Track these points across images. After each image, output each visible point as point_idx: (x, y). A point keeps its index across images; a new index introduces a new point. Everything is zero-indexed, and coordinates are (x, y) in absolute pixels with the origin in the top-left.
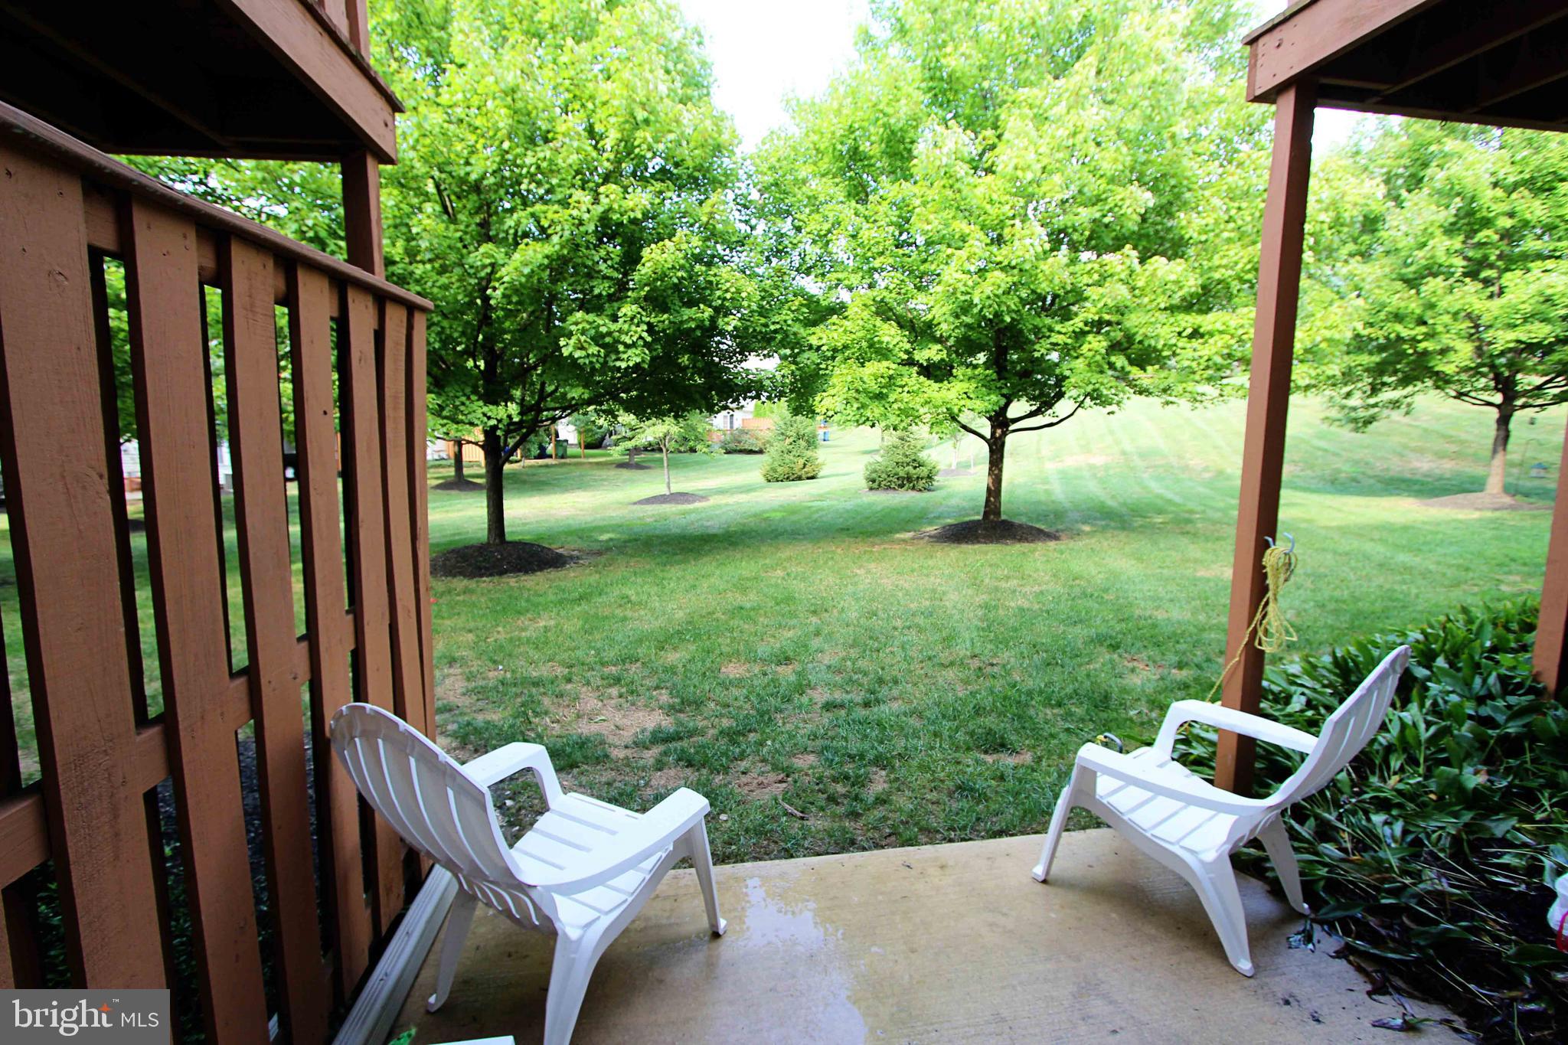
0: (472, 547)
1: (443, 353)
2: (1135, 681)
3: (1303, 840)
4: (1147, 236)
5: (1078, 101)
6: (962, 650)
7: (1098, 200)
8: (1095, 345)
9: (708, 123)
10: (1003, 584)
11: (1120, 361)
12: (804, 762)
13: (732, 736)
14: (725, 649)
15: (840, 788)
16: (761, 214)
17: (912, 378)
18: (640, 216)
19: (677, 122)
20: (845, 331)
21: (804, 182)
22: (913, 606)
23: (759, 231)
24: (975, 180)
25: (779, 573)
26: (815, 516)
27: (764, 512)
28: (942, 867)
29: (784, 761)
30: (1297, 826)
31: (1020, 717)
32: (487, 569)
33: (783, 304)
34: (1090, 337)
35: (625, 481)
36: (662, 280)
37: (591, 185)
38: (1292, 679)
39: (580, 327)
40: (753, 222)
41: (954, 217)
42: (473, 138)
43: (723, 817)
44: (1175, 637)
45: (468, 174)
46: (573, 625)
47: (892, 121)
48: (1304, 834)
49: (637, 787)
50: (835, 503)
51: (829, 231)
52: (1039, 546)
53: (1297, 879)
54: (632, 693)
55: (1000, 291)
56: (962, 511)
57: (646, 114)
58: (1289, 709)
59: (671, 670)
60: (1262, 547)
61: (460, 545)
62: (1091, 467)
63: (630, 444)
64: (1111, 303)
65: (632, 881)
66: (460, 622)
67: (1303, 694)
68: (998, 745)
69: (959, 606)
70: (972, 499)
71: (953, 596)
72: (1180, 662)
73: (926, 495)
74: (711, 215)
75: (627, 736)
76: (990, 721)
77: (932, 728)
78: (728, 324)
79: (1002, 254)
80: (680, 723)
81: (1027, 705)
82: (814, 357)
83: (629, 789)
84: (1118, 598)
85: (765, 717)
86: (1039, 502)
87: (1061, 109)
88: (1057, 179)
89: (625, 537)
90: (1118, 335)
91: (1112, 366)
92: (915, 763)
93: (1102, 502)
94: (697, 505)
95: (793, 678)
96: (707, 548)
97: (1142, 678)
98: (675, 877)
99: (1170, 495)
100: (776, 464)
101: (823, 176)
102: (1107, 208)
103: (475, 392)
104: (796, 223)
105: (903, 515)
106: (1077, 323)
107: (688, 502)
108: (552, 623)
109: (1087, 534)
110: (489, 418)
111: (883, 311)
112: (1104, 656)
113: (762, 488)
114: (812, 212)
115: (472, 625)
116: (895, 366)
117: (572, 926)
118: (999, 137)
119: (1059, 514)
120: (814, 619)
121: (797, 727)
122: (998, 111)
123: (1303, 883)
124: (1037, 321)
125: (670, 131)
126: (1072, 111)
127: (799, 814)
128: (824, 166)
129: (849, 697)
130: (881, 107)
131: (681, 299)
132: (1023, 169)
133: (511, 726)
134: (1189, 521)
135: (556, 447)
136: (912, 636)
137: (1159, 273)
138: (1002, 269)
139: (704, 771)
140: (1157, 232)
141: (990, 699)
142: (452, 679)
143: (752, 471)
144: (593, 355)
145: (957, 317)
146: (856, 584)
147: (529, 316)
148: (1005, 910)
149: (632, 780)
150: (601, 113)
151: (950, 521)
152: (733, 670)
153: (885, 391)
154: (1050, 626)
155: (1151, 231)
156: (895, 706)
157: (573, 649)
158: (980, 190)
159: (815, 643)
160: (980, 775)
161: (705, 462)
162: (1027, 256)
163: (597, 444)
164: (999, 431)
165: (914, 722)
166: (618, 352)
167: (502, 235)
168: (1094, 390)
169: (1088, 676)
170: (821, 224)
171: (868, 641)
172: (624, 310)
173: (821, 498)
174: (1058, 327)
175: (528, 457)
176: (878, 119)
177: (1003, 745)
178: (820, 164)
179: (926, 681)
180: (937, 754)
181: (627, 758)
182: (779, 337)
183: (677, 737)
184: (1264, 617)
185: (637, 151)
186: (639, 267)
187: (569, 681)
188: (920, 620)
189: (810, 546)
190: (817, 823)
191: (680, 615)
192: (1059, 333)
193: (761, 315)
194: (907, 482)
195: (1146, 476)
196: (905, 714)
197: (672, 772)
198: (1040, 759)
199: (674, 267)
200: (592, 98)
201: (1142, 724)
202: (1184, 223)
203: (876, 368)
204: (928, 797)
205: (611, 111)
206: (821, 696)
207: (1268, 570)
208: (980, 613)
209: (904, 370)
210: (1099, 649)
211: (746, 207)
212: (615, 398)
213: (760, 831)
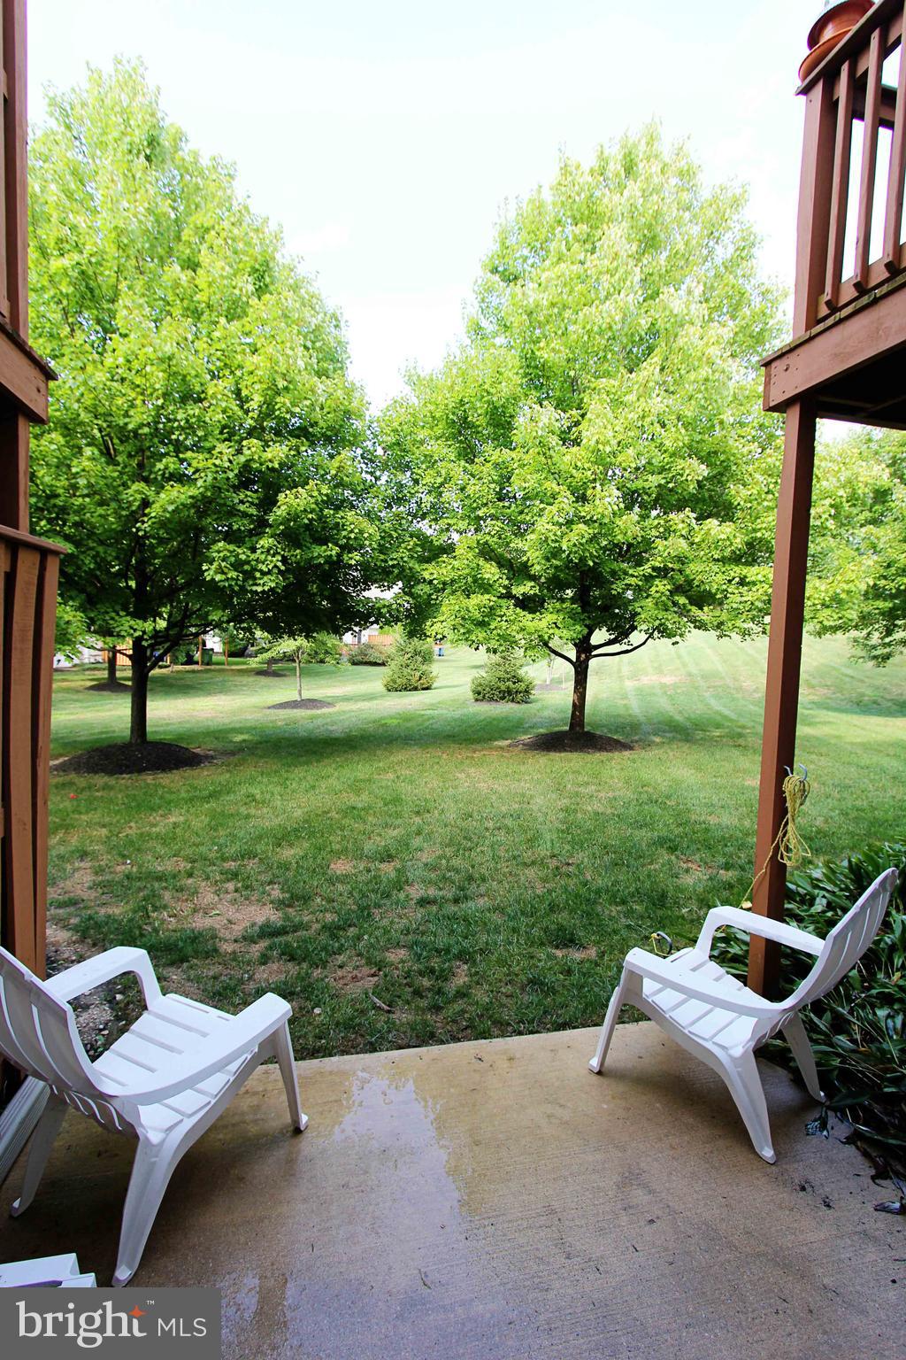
0: (115, 745)
1: (98, 573)
2: (688, 881)
3: (821, 1032)
4: (704, 500)
5: (645, 392)
6: (543, 851)
7: (662, 470)
8: (661, 588)
9: (340, 393)
10: (582, 790)
11: (682, 600)
12: (397, 956)
13: (333, 930)
14: (336, 847)
15: (426, 982)
16: (385, 467)
17: (509, 610)
18: (277, 466)
19: (312, 391)
20: (453, 568)
21: (422, 442)
22: (504, 809)
23: (383, 481)
24: (563, 449)
25: (391, 776)
26: (427, 723)
27: (382, 718)
28: (511, 1059)
29: (378, 955)
30: (816, 1019)
31: (588, 914)
32: (127, 767)
33: (400, 543)
34: (657, 582)
35: (262, 687)
36: (295, 521)
37: (237, 438)
38: (815, 884)
39: (222, 554)
40: (378, 473)
41: (546, 478)
42: (133, 395)
43: (317, 1011)
44: (724, 841)
45: (126, 424)
46: (199, 822)
47: (495, 399)
48: (821, 1026)
49: (241, 981)
50: (445, 712)
51: (442, 484)
52: (616, 755)
53: (814, 1069)
54: (247, 888)
55: (584, 540)
56: (553, 721)
57: (285, 384)
58: (814, 910)
59: (285, 866)
60: (782, 775)
61: (106, 744)
62: (663, 686)
63: (267, 656)
64: (673, 554)
65: (216, 1084)
66: (96, 817)
67: (824, 897)
68: (567, 940)
69: (544, 809)
70: (562, 711)
71: (539, 800)
72: (727, 863)
73: (524, 706)
74: (340, 469)
75: (238, 930)
76: (563, 918)
77: (511, 924)
78: (351, 558)
79: (585, 510)
80: (287, 918)
81: (595, 902)
82: (427, 589)
83: (232, 983)
84: (678, 804)
85: (365, 912)
86: (619, 716)
87: (631, 398)
88: (631, 451)
89: (257, 738)
90: (681, 579)
91: (676, 604)
92: (494, 958)
93: (671, 717)
94: (325, 710)
95: (393, 875)
96: (329, 750)
97: (694, 877)
98: (266, 1072)
99: (727, 712)
100: (396, 676)
101: (437, 439)
102: (670, 475)
103: (125, 608)
104: (415, 476)
105: (502, 724)
106: (646, 569)
107: (318, 708)
108: (182, 819)
109: (657, 744)
110: (135, 630)
111: (486, 552)
112: (664, 856)
113: (382, 696)
114: (428, 467)
115: (107, 820)
116: (495, 599)
117: (155, 1129)
118: (583, 416)
119: (634, 727)
120: (418, 820)
121: (392, 922)
122: (582, 395)
123: (819, 1073)
124: (615, 566)
125: (306, 398)
126: (642, 399)
127: (386, 1008)
128: (439, 431)
129: (441, 893)
130: (486, 387)
131: (311, 536)
132: (602, 443)
133: (131, 920)
134: (740, 735)
135: (202, 654)
136: (501, 836)
137: (712, 532)
138: (585, 523)
139: (305, 965)
140: (711, 496)
141: (564, 896)
142: (82, 872)
143: (374, 681)
144: (232, 579)
145: (548, 559)
146: (456, 787)
147: (179, 545)
148: (562, 1102)
149: (237, 973)
150: (249, 380)
151: (542, 731)
152: (341, 867)
153: (486, 619)
154: (620, 829)
155: (707, 495)
156: (482, 902)
157: (197, 845)
158: (567, 458)
159: (417, 842)
160: (550, 969)
161: (333, 672)
162: (606, 513)
163: (241, 653)
164: (583, 656)
165: (497, 918)
166: (255, 579)
167: (152, 476)
168: (661, 625)
169: (649, 876)
170: (434, 478)
171: (463, 842)
172: (262, 542)
173: (433, 707)
174: (631, 572)
175: (176, 664)
176: (483, 397)
177: (572, 941)
178: (435, 429)
179: (510, 879)
180: (514, 949)
181: (234, 952)
182: (396, 571)
183: (282, 931)
184: (784, 835)
185: (277, 413)
186: (275, 509)
187: (190, 875)
188: (509, 822)
189: (419, 750)
190: (402, 1016)
191: (298, 813)
192: (633, 576)
193: (381, 552)
194: (508, 695)
195: (707, 694)
196: (489, 910)
197: (275, 966)
198: (603, 953)
199: (305, 510)
200: (240, 367)
201: (692, 921)
202: (733, 492)
203: (478, 599)
204: (503, 990)
205: (256, 379)
206: (416, 892)
207: (787, 794)
208: (561, 815)
209: (503, 602)
210: (660, 850)
211: (372, 461)
212: (253, 617)
213: (348, 1025)
